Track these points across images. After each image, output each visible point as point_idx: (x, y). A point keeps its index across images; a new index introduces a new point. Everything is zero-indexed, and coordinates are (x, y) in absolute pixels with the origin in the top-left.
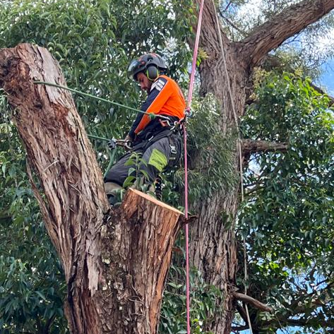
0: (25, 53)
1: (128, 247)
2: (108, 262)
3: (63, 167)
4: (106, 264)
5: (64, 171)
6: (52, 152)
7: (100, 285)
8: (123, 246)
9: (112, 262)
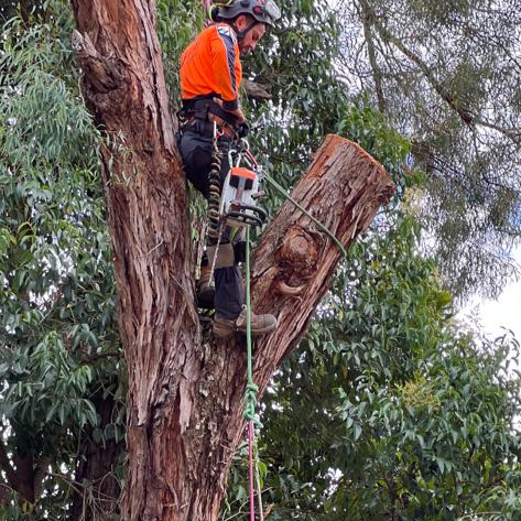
0: (135, 57)
1: (230, 379)
2: (206, 394)
3: (167, 249)
4: (203, 396)
5: (166, 255)
6: (155, 223)
7: (192, 422)
8: (224, 376)
9: (210, 394)
